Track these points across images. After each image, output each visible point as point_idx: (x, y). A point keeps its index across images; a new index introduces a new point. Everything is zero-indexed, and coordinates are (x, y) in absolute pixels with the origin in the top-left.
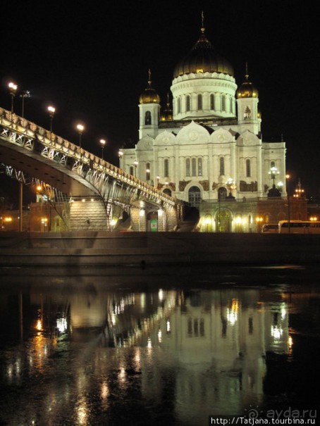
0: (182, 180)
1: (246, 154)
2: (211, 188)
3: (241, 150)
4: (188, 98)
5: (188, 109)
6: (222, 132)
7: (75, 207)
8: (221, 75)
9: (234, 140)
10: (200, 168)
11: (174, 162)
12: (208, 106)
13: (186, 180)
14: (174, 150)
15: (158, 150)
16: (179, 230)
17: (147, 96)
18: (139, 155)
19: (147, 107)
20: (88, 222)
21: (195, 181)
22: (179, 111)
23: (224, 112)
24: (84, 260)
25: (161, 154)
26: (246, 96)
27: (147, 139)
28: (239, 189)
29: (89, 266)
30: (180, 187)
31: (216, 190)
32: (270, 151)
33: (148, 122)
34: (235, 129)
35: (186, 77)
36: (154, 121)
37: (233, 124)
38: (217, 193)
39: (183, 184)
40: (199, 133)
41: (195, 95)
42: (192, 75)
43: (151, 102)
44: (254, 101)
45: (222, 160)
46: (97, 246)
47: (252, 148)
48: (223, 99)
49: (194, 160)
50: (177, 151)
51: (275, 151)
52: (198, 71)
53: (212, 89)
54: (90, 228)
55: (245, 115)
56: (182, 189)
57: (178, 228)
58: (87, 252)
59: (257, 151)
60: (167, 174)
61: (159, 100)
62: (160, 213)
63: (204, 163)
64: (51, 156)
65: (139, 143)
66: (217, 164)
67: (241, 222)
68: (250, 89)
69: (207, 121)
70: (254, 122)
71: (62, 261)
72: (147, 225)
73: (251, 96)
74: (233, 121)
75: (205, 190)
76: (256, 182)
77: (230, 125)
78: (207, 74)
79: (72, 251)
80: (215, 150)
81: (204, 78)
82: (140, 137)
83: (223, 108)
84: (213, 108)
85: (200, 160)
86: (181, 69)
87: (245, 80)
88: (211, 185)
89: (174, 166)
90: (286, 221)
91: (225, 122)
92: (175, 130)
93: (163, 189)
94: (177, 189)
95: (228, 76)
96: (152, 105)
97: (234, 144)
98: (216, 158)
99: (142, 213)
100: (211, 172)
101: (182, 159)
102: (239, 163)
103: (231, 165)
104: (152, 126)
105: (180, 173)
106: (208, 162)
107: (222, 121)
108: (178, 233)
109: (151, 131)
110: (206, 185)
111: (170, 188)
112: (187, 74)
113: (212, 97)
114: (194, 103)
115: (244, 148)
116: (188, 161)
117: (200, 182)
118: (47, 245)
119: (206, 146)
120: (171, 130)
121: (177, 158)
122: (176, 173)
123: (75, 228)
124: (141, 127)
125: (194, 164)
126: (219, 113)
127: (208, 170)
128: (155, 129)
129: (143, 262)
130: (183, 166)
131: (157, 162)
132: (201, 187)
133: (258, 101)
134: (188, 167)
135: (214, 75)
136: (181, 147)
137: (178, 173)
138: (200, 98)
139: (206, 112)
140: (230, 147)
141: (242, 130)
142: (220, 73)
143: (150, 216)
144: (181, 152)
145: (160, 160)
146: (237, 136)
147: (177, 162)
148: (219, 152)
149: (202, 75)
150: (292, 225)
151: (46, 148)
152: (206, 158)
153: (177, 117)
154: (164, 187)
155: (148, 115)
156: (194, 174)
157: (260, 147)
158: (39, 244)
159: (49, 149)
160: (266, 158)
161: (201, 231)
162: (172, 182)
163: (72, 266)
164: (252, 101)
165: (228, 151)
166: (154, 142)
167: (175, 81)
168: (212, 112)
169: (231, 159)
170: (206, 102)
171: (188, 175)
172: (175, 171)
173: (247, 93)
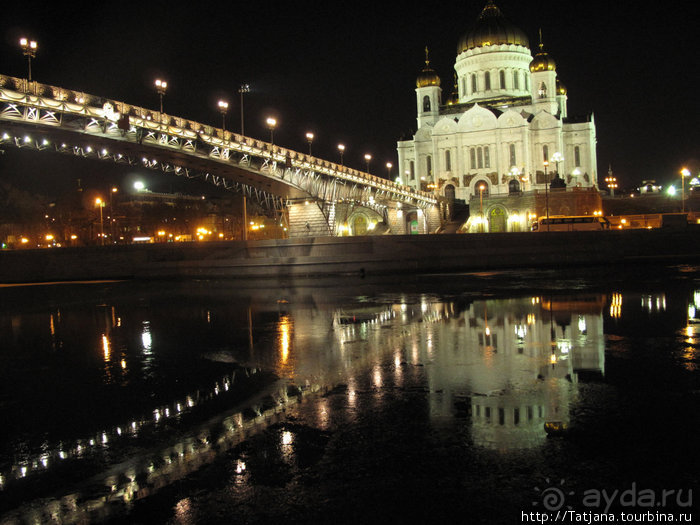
0: (466, 174)
1: (543, 138)
2: (500, 181)
3: (537, 135)
4: (474, 77)
5: (474, 90)
6: (511, 115)
7: (294, 211)
8: (512, 47)
9: (526, 123)
10: (487, 158)
11: (457, 153)
12: (497, 84)
13: (471, 174)
14: (456, 138)
15: (438, 141)
16: (442, 232)
17: (424, 79)
18: (418, 147)
19: (426, 91)
20: (308, 227)
21: (482, 174)
22: (465, 94)
23: (517, 91)
24: (297, 270)
25: (441, 145)
26: (541, 70)
27: (426, 128)
28: (535, 181)
29: (301, 276)
30: (464, 182)
31: (506, 183)
32: (573, 133)
33: (427, 108)
34: (528, 109)
35: (470, 52)
36: (434, 106)
37: (527, 104)
38: (508, 187)
39: (468, 178)
40: (484, 117)
41: (482, 73)
42: (478, 50)
43: (430, 85)
44: (551, 75)
45: (512, 148)
46: (315, 253)
47: (550, 131)
48: (516, 75)
49: (479, 149)
50: (459, 140)
51: (579, 134)
52: (484, 44)
53: (502, 64)
54: (310, 233)
55: (540, 92)
56: (467, 184)
57: (441, 229)
58: (300, 260)
59: (555, 134)
60: (449, 168)
61: (439, 82)
62: (420, 213)
63: (492, 153)
64: (225, 157)
65: (417, 133)
66: (507, 152)
67: (520, 220)
68: (545, 60)
69: (495, 102)
70: (551, 99)
71: (273, 271)
72: (407, 227)
73: (546, 69)
74: (526, 100)
75: (493, 183)
76: (556, 172)
77: (522, 105)
78: (494, 47)
79: (284, 260)
80: (504, 136)
81: (491, 52)
82: (419, 126)
83: (516, 86)
84: (503, 86)
85: (487, 149)
86: (464, 44)
87: (539, 50)
88: (500, 177)
89: (457, 158)
90: (545, 218)
91: (517, 102)
92: (458, 116)
93: (445, 185)
94: (461, 184)
95: (520, 48)
96: (431, 88)
97: (527, 129)
98: (505, 145)
99: (400, 215)
100: (500, 162)
101: (465, 149)
102: (533, 151)
103: (524, 152)
104: (432, 113)
105: (464, 165)
106: (496, 151)
107: (514, 101)
108: (442, 235)
109: (430, 119)
110: (494, 178)
111: (453, 183)
112: (471, 49)
113: (502, 74)
114: (481, 83)
115: (540, 132)
116: (472, 150)
117: (487, 175)
118: (262, 254)
119: (493, 133)
120: (453, 116)
121: (459, 147)
122: (460, 166)
123: (295, 234)
124: (419, 115)
125: (479, 155)
126: (510, 92)
127: (497, 159)
128: (435, 115)
129: (362, 270)
130: (467, 157)
131: (437, 154)
132: (489, 181)
133: (556, 75)
134: (473, 158)
135: (504, 47)
136: (464, 136)
137: (462, 166)
138: (487, 76)
139: (496, 91)
140: (521, 132)
141: (538, 110)
142: (510, 44)
143: (410, 217)
144: (464, 140)
145: (441, 151)
146: (530, 118)
147: (460, 154)
148: (508, 138)
149: (489, 49)
150: (553, 222)
151: (217, 148)
152: (493, 146)
153: (462, 100)
154: (447, 183)
155: (426, 100)
156: (480, 166)
157: (560, 130)
158: (255, 254)
159: (220, 150)
160: (569, 142)
161: (470, 232)
162: (455, 176)
163: (285, 277)
164: (547, 75)
165: (518, 137)
166: (434, 131)
167: (459, 58)
168: (503, 92)
169: (523, 146)
170: (495, 81)
171: (473, 167)
172: (458, 163)
173: (541, 65)
